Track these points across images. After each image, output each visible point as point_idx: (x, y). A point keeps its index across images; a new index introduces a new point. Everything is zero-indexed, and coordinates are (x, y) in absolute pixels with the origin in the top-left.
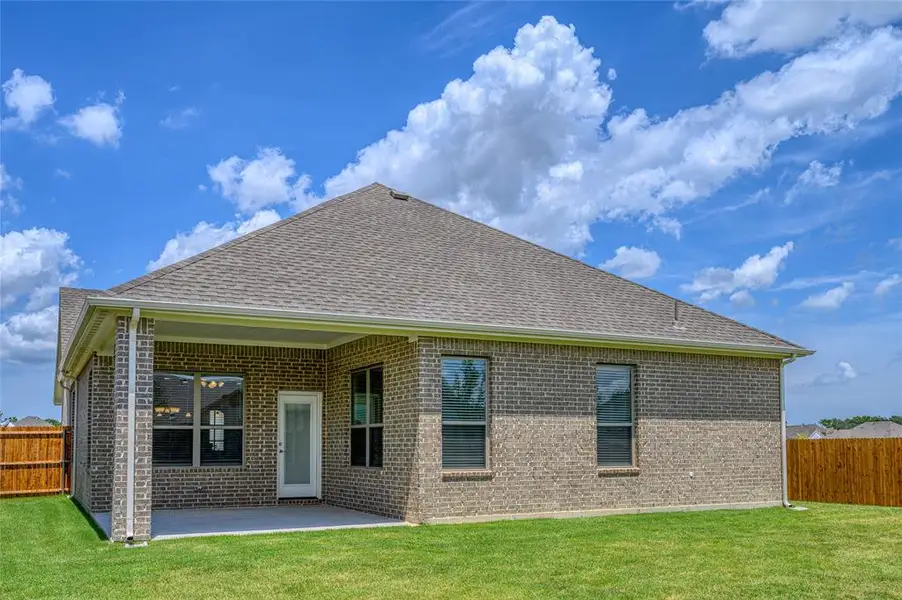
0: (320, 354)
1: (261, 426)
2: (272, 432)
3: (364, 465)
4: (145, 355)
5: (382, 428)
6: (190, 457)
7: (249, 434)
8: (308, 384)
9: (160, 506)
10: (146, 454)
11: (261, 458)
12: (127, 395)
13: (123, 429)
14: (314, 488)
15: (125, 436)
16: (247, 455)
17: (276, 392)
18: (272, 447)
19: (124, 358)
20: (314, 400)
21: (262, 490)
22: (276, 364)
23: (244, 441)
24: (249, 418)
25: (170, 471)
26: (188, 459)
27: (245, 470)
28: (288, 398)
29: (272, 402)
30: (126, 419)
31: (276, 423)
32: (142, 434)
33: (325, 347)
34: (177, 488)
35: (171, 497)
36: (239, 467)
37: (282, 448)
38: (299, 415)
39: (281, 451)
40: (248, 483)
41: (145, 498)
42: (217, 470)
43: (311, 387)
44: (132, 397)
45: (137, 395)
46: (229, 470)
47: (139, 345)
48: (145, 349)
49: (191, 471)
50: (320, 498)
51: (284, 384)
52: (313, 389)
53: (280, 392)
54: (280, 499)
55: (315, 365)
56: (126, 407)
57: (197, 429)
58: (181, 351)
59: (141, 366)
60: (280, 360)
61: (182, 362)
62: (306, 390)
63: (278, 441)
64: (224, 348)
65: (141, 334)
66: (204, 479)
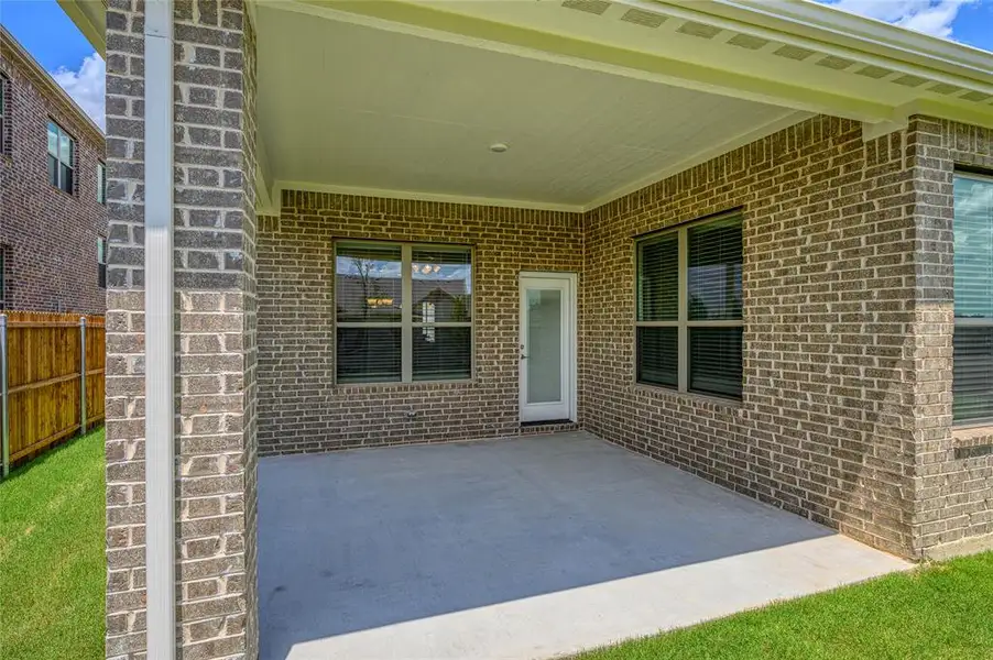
0: (574, 219)
1: (497, 323)
2: (511, 329)
3: (674, 386)
4: (210, 97)
5: (740, 329)
6: (399, 369)
7: (480, 334)
8: (560, 263)
9: (355, 442)
10: (221, 445)
11: (497, 369)
12: (140, 235)
13: (130, 359)
14: (566, 405)
15: (137, 384)
16: (478, 363)
17: (517, 273)
18: (511, 350)
19: (130, 100)
20: (567, 286)
21: (499, 414)
22: (517, 232)
23: (474, 343)
24: (480, 311)
25: (368, 391)
26: (396, 370)
27: (476, 386)
28: (533, 283)
29: (512, 288)
30: (139, 322)
31: (517, 317)
32: (207, 373)
33: (582, 209)
34: (378, 415)
35: (371, 428)
36: (467, 381)
37: (524, 352)
38: (547, 305)
39: (523, 357)
40: (480, 404)
41: (222, 594)
42: (436, 388)
43: (563, 266)
44: (158, 243)
45: (179, 239)
46: (453, 387)
47: (189, 59)
48: (213, 78)
49: (400, 389)
50: (575, 421)
51: (527, 261)
52: (566, 270)
53: (522, 274)
54: (524, 424)
55: (568, 236)
56: (139, 279)
57: (406, 325)
58: (383, 211)
59: (198, 136)
60: (523, 227)
61: (384, 228)
62: (557, 270)
63: (520, 343)
64: (445, 208)
65: (195, 22)
66: (419, 401)
